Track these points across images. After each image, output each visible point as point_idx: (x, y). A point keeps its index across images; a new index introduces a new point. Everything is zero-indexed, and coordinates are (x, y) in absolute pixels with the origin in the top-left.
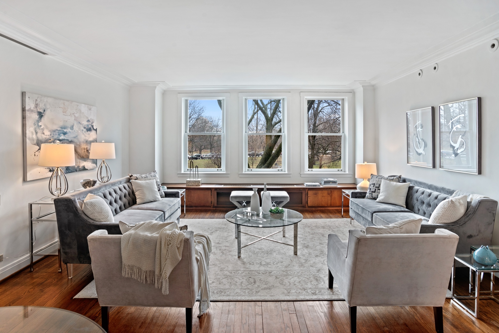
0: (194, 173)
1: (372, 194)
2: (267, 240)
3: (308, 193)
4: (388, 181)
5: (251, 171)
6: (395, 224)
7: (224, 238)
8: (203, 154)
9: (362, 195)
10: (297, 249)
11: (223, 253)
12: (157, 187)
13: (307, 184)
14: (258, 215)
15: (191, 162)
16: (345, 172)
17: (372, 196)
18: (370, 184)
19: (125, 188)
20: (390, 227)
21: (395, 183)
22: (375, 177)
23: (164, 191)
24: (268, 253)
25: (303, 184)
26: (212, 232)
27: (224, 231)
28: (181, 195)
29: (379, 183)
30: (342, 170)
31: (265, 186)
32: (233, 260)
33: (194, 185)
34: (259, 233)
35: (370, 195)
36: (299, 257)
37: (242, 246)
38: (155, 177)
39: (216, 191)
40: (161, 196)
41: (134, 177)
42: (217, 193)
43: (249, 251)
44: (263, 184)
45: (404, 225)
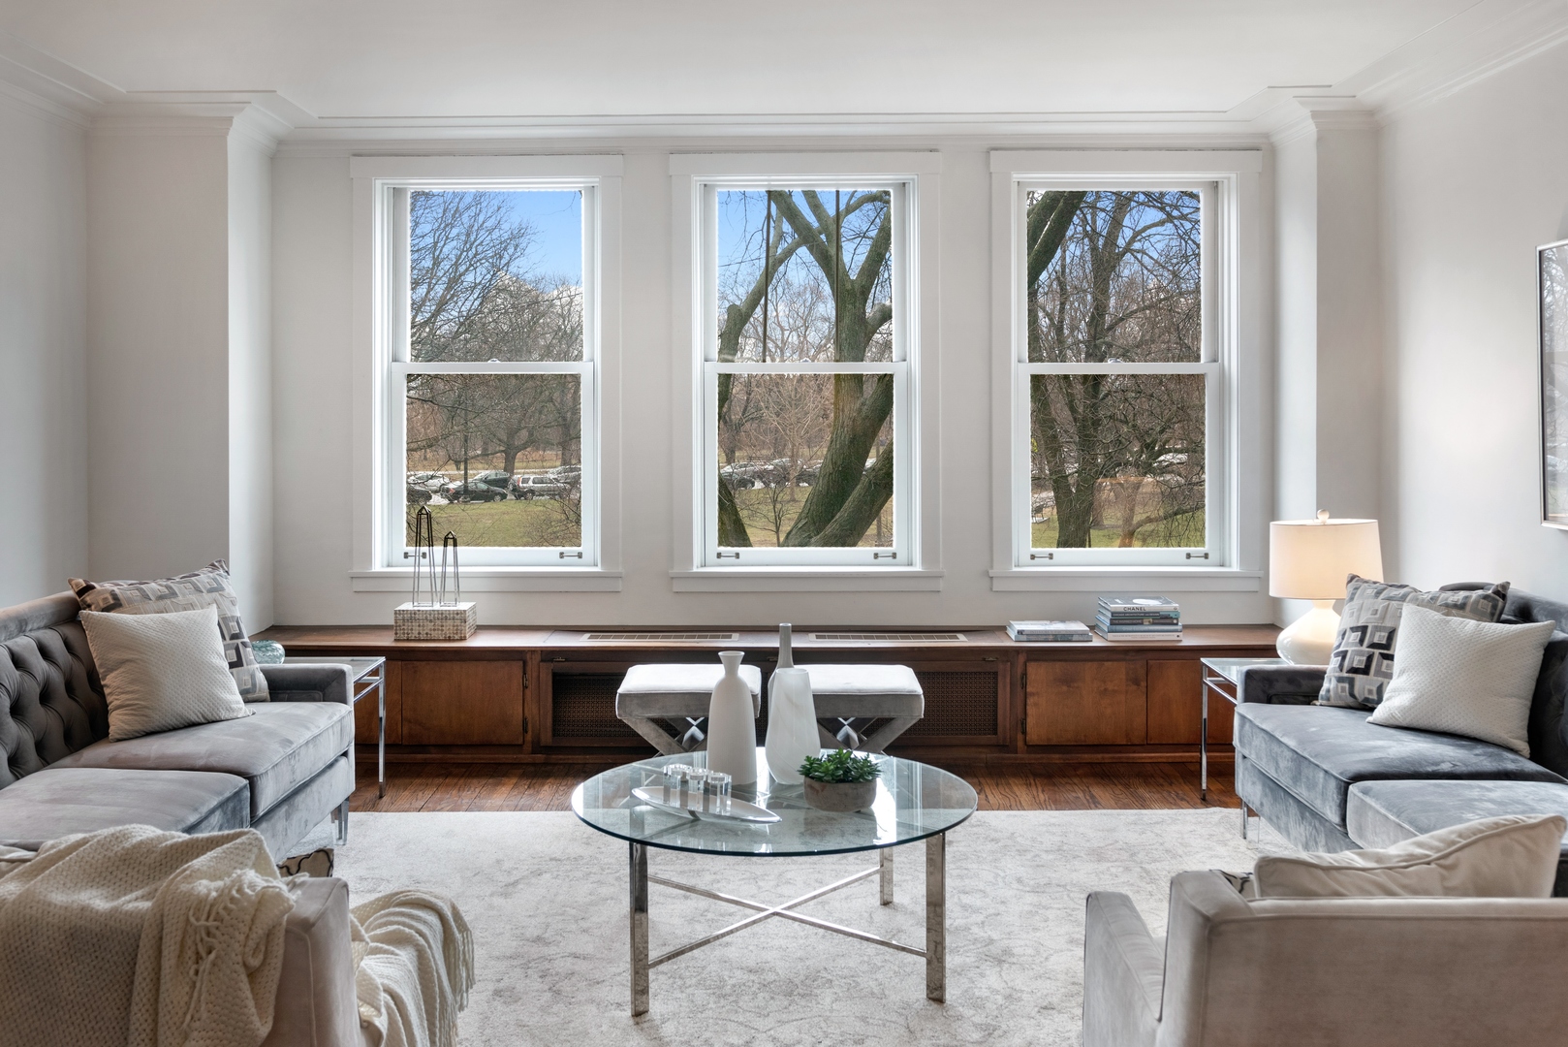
0: (439, 569)
1: (1351, 682)
2: (797, 923)
3: (1025, 674)
4: (1437, 616)
5: (733, 560)
6: (1420, 845)
7: (573, 912)
8: (525, 476)
9: (1299, 688)
10: (942, 969)
11: (558, 993)
12: (227, 647)
13: (1025, 628)
14: (743, 791)
15: (420, 513)
16: (1222, 566)
17: (1352, 695)
18: (1343, 627)
19: (44, 652)
20: (1390, 857)
21: (1470, 624)
22: (1370, 592)
23: (266, 665)
24: (790, 994)
25: (1002, 629)
26: (515, 883)
27: (579, 874)
28: (359, 686)
29: (1389, 624)
30: (1206, 556)
31: (786, 641)
32: (604, 1028)
33: (435, 635)
34: (760, 883)
35: (1343, 689)
36: (950, 1013)
37: (654, 954)
38: (215, 595)
39: (552, 665)
40: (243, 693)
41: (99, 592)
42: (555, 675)
43: (694, 980)
44: (773, 630)
45: (1466, 850)
